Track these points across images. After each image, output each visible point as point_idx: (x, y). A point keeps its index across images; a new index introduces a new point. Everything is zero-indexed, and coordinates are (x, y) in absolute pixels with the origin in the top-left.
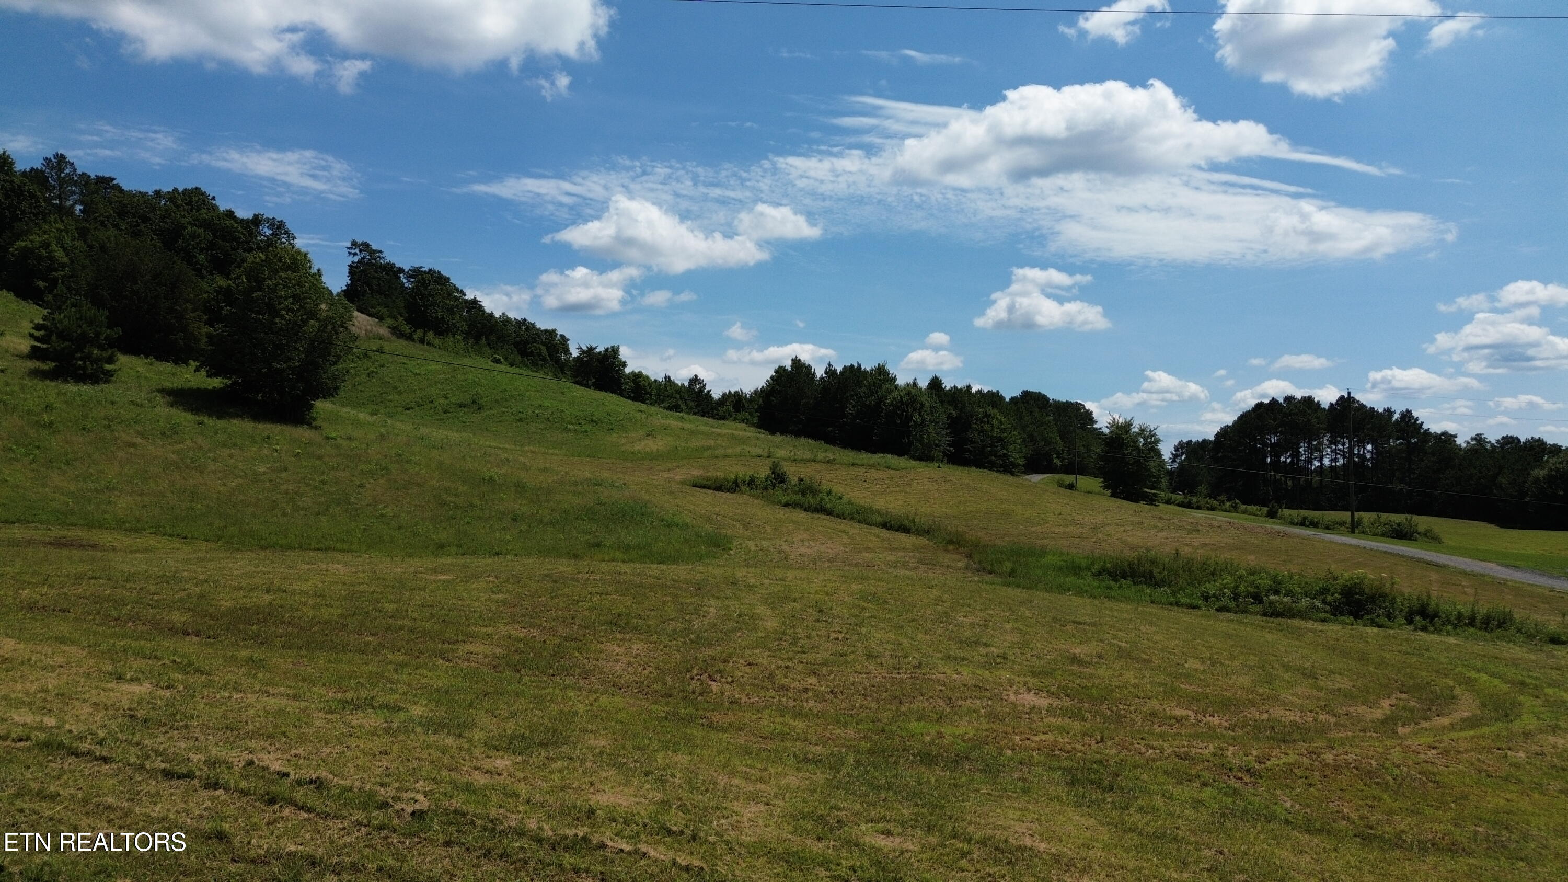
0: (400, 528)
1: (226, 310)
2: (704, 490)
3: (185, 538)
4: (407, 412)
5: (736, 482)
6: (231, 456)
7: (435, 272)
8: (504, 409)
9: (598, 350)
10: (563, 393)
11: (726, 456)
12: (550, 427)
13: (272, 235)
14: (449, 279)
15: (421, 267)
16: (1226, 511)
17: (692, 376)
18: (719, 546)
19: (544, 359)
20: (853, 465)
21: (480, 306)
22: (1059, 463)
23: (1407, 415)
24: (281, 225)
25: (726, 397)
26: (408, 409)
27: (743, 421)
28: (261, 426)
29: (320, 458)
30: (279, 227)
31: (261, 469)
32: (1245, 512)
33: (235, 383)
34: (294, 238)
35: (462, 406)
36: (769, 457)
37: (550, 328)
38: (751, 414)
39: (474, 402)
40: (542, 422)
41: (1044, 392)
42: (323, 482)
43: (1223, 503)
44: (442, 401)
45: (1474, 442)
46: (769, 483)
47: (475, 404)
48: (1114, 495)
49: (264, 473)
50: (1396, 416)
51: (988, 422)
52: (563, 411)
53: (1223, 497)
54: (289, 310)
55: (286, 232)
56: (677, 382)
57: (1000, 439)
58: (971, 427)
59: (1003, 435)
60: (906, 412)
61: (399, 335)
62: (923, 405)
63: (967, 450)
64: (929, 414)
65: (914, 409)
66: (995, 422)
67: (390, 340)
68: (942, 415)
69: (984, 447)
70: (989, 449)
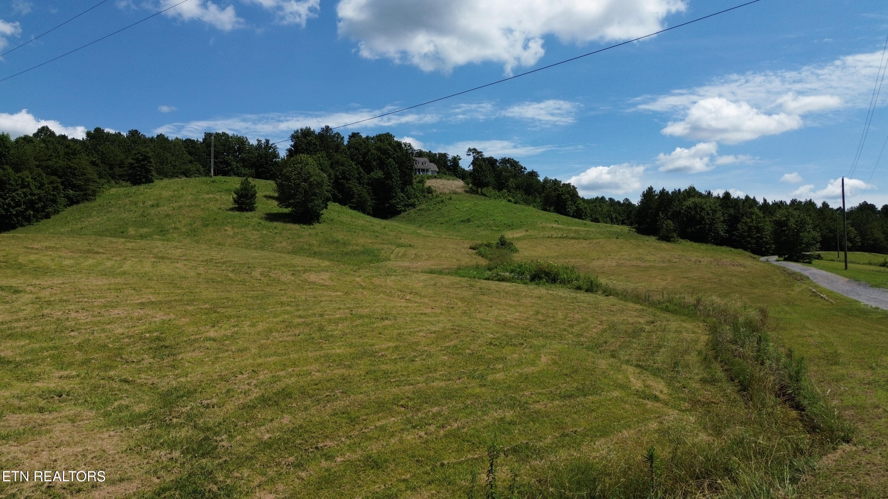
58: (740, 221)
59: (760, 225)
60: (691, 213)
61: (472, 192)
62: (704, 209)
63: (735, 235)
64: (708, 214)
65: (696, 212)
66: (754, 217)
67: (461, 194)
68: (719, 214)
69: (744, 232)
70: (746, 234)
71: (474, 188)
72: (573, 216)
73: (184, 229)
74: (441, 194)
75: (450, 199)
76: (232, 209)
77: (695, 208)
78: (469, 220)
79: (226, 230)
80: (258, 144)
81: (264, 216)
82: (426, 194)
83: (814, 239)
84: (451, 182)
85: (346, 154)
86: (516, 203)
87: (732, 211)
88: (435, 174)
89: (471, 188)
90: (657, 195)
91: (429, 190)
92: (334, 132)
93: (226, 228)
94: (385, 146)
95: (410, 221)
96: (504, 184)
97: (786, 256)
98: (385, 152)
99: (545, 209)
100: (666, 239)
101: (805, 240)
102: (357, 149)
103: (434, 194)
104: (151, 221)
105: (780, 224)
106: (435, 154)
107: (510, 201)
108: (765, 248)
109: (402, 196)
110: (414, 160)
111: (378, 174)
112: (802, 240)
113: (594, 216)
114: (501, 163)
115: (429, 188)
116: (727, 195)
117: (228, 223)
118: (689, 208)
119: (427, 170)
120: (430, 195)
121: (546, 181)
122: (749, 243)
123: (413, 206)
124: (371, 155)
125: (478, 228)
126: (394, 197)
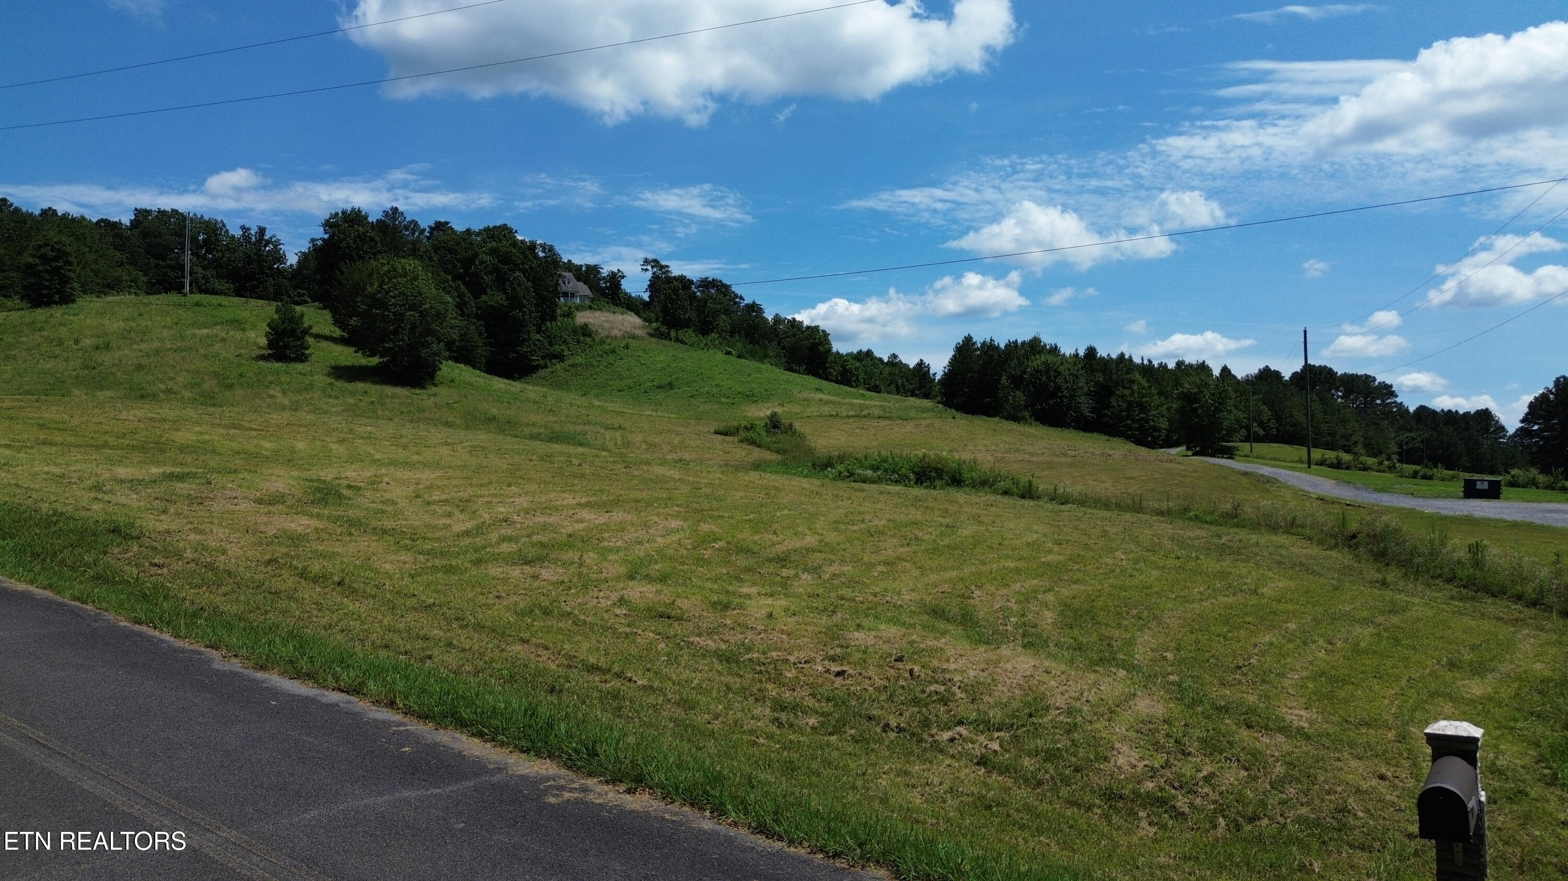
21: (757, 309)
33: (388, 361)
51: (1130, 387)
58: (1114, 393)
59: (1144, 400)
60: (1040, 380)
61: (658, 335)
62: (1059, 374)
63: (1106, 415)
64: (1067, 382)
65: (1049, 377)
66: (1135, 388)
67: (642, 338)
68: (1082, 382)
69: (1121, 411)
70: (1125, 413)
71: (664, 329)
72: (837, 382)
73: (187, 394)
74: (607, 337)
75: (627, 347)
76: (263, 358)
77: (1047, 372)
78: (671, 386)
79: (272, 397)
80: (243, 235)
81: (327, 370)
82: (582, 338)
83: (1238, 421)
84: (619, 317)
85: (431, 259)
86: (739, 357)
87: (1100, 377)
88: (587, 302)
89: (658, 329)
90: (978, 349)
91: (585, 331)
92: (407, 220)
93: (272, 392)
94: (504, 246)
95: (559, 385)
96: (710, 323)
97: (1198, 449)
98: (505, 259)
99: (790, 369)
100: (1016, 419)
101: (1226, 424)
102: (451, 251)
103: (597, 339)
104: (111, 377)
105: (1188, 398)
106: (581, 266)
107: (729, 353)
108: (1152, 436)
109: (538, 340)
110: (560, 276)
111: (495, 298)
112: (1222, 424)
113: (872, 383)
114: (700, 286)
115: (585, 326)
116: (1091, 352)
117: (271, 383)
118: (1037, 371)
119: (573, 295)
120: (588, 340)
121: (778, 320)
122: (1129, 428)
123: (560, 357)
124: (481, 264)
125: (692, 399)
126: (524, 340)
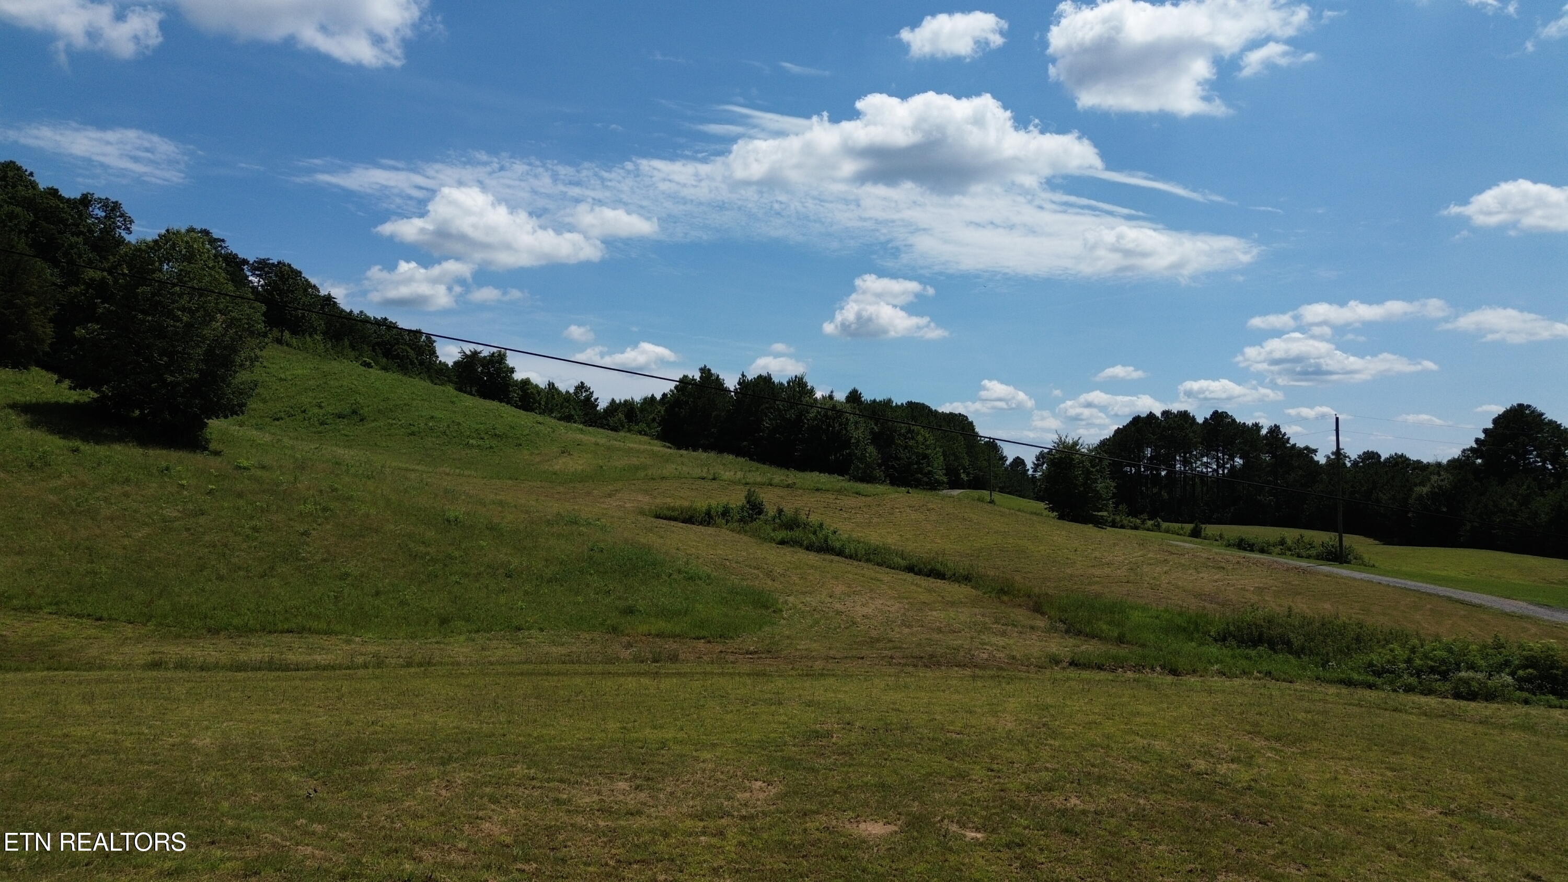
0: (378, 593)
1: (103, 308)
2: (673, 523)
3: (100, 619)
4: (277, 423)
5: (708, 513)
6: (126, 495)
7: (284, 264)
8: (390, 421)
9: (482, 355)
10: (453, 402)
11: (663, 478)
12: (449, 443)
13: (106, 217)
14: (300, 273)
15: (268, 259)
16: (1148, 530)
17: (576, 383)
18: (767, 608)
19: (412, 363)
20: (817, 490)
21: (335, 303)
22: (966, 479)
23: (1275, 430)
24: (116, 206)
25: (614, 406)
26: (278, 420)
27: (640, 433)
28: (151, 452)
29: (240, 495)
30: (112, 208)
31: (171, 512)
32: (1167, 531)
33: (104, 396)
34: (131, 222)
35: (341, 416)
36: (714, 479)
37: (414, 328)
38: (648, 425)
39: (354, 412)
40: (439, 436)
41: (927, 403)
42: (255, 529)
43: (1143, 522)
44: (316, 410)
45: (1333, 457)
46: (745, 514)
47: (355, 415)
48: (1061, 517)
49: (176, 519)
50: (1264, 431)
51: (913, 438)
52: (459, 424)
53: (1145, 516)
54: (183, 309)
55: (122, 215)
56: (560, 389)
57: (925, 456)
64: (853, 430)
99: (462, 391)
